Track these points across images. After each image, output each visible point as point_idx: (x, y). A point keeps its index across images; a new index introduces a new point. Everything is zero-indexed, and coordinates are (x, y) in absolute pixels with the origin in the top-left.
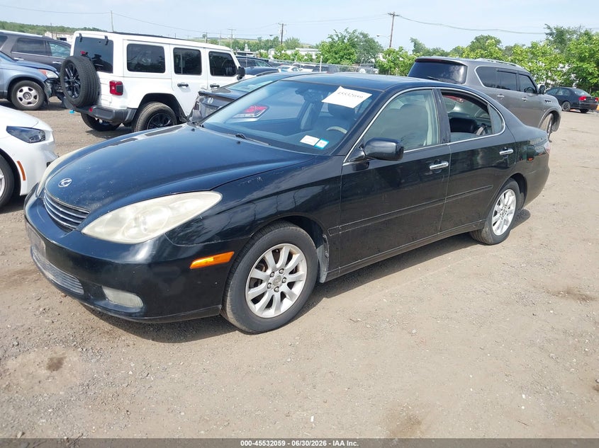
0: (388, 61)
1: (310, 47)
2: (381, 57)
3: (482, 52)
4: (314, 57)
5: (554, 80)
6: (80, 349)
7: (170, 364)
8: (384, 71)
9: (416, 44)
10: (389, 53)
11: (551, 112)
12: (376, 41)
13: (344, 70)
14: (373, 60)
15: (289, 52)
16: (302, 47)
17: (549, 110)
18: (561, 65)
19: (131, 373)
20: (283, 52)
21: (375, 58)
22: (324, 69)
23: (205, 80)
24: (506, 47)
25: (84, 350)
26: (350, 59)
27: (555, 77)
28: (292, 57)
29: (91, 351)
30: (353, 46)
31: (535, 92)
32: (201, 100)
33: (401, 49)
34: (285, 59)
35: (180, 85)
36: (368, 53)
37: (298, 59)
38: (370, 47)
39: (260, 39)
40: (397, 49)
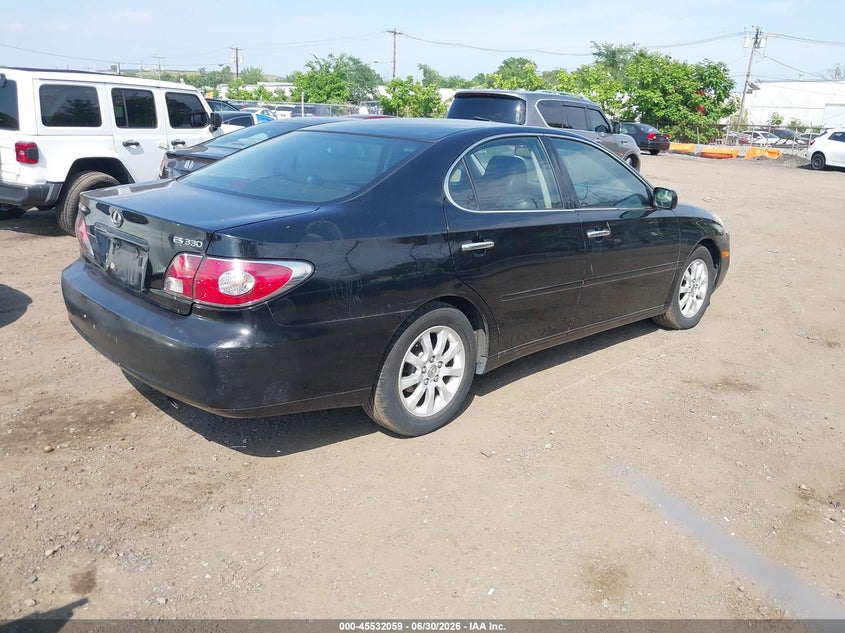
0: (393, 97)
1: (277, 81)
2: (382, 91)
3: (520, 80)
4: (288, 94)
5: (612, 114)
6: (114, 555)
7: (261, 553)
8: (389, 111)
9: (426, 71)
10: (395, 85)
11: (629, 156)
12: (372, 68)
13: (335, 111)
14: (371, 96)
15: (250, 89)
16: (267, 81)
17: (627, 154)
18: (619, 95)
19: (208, 576)
20: (240, 88)
21: (372, 92)
22: (307, 110)
23: (162, 135)
24: (544, 73)
25: (121, 555)
26: (339, 95)
27: (613, 111)
28: (254, 96)
29: (131, 555)
30: (342, 76)
31: (608, 131)
32: (171, 165)
33: (410, 79)
34: (245, 99)
35: (127, 145)
36: (362, 86)
37: (264, 97)
38: (365, 77)
39: (202, 71)
40: (405, 80)
